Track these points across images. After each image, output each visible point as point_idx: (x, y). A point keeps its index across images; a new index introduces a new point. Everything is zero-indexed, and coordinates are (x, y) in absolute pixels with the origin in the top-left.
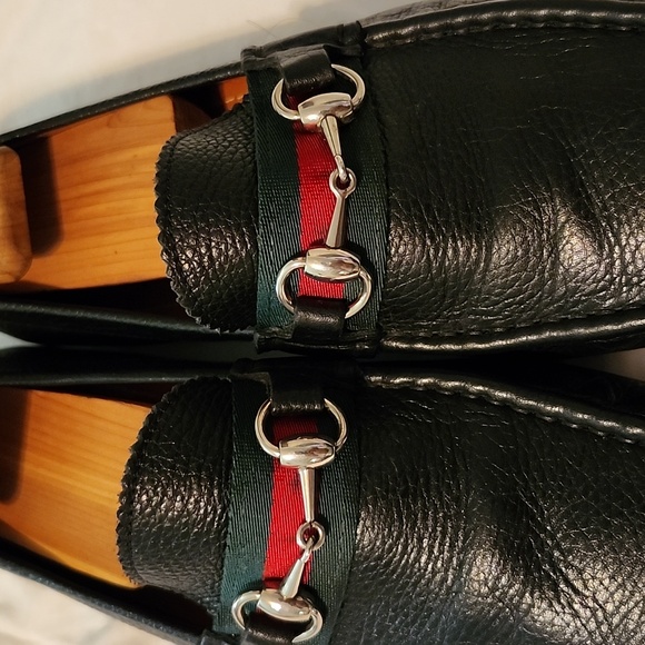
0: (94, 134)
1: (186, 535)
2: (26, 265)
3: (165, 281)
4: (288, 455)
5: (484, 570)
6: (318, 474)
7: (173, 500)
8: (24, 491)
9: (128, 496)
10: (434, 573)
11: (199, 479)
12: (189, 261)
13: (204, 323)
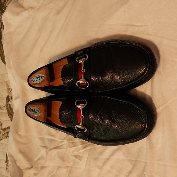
0: (58, 64)
1: (67, 117)
2: (50, 84)
3: (63, 85)
4: (79, 107)
5: (107, 122)
6: (83, 109)
7: (65, 113)
8: (52, 115)
9: (60, 112)
10: (100, 122)
11: (68, 110)
12: (65, 82)
13: (69, 90)
